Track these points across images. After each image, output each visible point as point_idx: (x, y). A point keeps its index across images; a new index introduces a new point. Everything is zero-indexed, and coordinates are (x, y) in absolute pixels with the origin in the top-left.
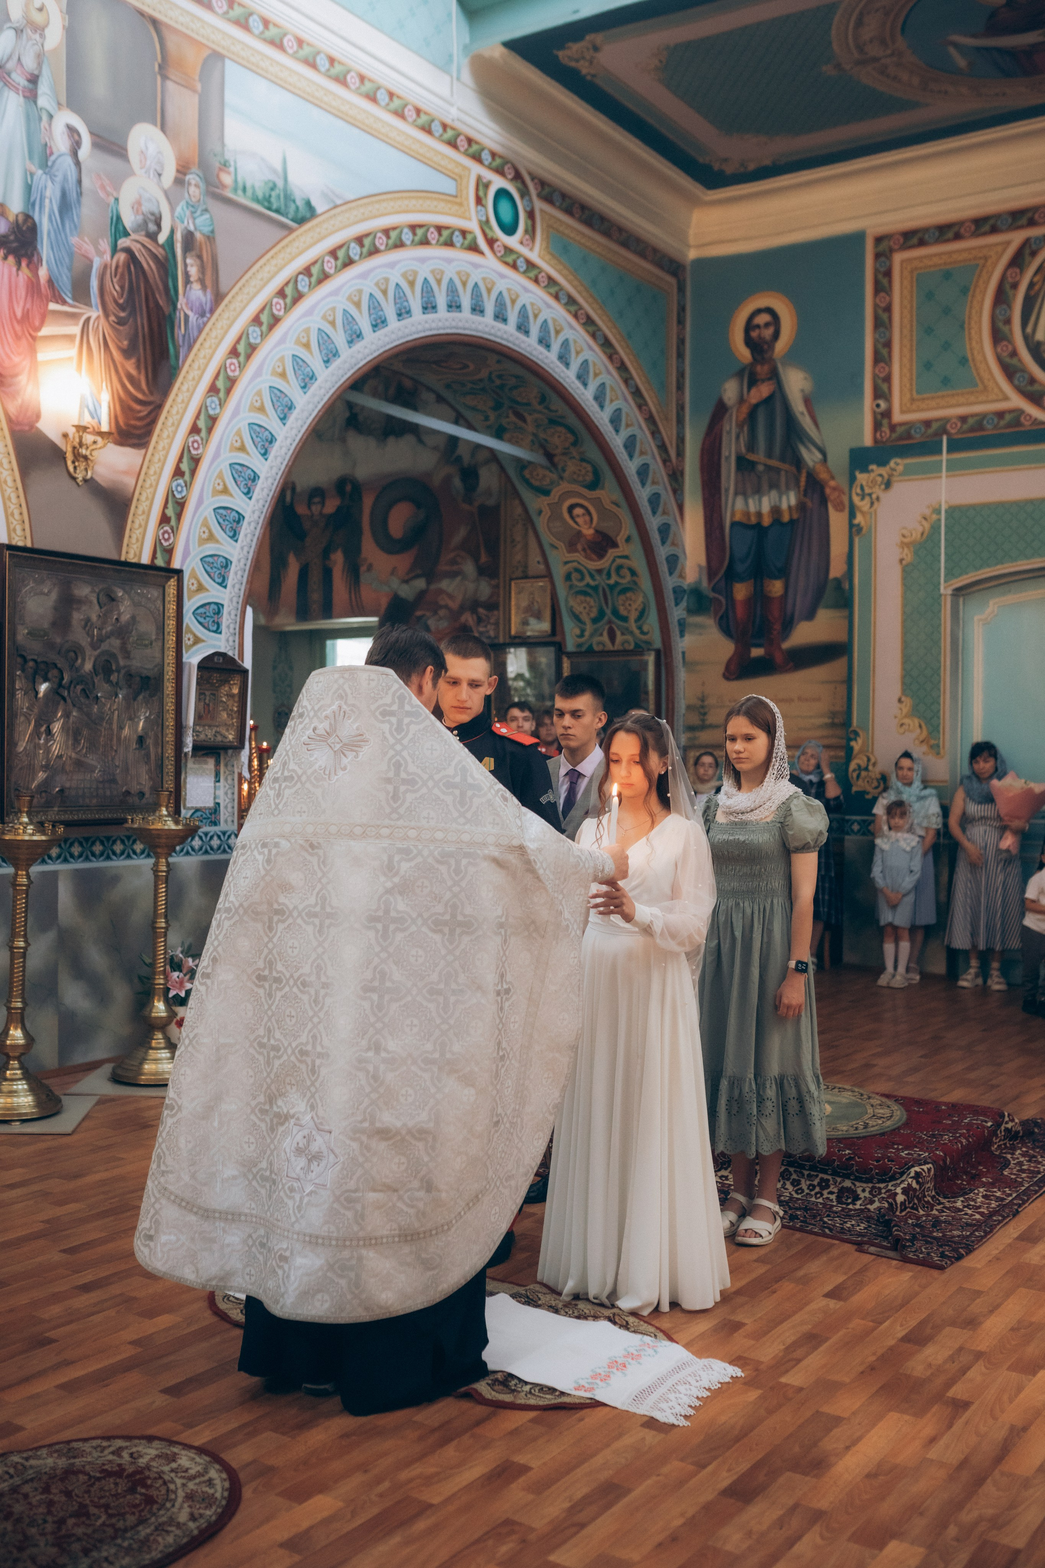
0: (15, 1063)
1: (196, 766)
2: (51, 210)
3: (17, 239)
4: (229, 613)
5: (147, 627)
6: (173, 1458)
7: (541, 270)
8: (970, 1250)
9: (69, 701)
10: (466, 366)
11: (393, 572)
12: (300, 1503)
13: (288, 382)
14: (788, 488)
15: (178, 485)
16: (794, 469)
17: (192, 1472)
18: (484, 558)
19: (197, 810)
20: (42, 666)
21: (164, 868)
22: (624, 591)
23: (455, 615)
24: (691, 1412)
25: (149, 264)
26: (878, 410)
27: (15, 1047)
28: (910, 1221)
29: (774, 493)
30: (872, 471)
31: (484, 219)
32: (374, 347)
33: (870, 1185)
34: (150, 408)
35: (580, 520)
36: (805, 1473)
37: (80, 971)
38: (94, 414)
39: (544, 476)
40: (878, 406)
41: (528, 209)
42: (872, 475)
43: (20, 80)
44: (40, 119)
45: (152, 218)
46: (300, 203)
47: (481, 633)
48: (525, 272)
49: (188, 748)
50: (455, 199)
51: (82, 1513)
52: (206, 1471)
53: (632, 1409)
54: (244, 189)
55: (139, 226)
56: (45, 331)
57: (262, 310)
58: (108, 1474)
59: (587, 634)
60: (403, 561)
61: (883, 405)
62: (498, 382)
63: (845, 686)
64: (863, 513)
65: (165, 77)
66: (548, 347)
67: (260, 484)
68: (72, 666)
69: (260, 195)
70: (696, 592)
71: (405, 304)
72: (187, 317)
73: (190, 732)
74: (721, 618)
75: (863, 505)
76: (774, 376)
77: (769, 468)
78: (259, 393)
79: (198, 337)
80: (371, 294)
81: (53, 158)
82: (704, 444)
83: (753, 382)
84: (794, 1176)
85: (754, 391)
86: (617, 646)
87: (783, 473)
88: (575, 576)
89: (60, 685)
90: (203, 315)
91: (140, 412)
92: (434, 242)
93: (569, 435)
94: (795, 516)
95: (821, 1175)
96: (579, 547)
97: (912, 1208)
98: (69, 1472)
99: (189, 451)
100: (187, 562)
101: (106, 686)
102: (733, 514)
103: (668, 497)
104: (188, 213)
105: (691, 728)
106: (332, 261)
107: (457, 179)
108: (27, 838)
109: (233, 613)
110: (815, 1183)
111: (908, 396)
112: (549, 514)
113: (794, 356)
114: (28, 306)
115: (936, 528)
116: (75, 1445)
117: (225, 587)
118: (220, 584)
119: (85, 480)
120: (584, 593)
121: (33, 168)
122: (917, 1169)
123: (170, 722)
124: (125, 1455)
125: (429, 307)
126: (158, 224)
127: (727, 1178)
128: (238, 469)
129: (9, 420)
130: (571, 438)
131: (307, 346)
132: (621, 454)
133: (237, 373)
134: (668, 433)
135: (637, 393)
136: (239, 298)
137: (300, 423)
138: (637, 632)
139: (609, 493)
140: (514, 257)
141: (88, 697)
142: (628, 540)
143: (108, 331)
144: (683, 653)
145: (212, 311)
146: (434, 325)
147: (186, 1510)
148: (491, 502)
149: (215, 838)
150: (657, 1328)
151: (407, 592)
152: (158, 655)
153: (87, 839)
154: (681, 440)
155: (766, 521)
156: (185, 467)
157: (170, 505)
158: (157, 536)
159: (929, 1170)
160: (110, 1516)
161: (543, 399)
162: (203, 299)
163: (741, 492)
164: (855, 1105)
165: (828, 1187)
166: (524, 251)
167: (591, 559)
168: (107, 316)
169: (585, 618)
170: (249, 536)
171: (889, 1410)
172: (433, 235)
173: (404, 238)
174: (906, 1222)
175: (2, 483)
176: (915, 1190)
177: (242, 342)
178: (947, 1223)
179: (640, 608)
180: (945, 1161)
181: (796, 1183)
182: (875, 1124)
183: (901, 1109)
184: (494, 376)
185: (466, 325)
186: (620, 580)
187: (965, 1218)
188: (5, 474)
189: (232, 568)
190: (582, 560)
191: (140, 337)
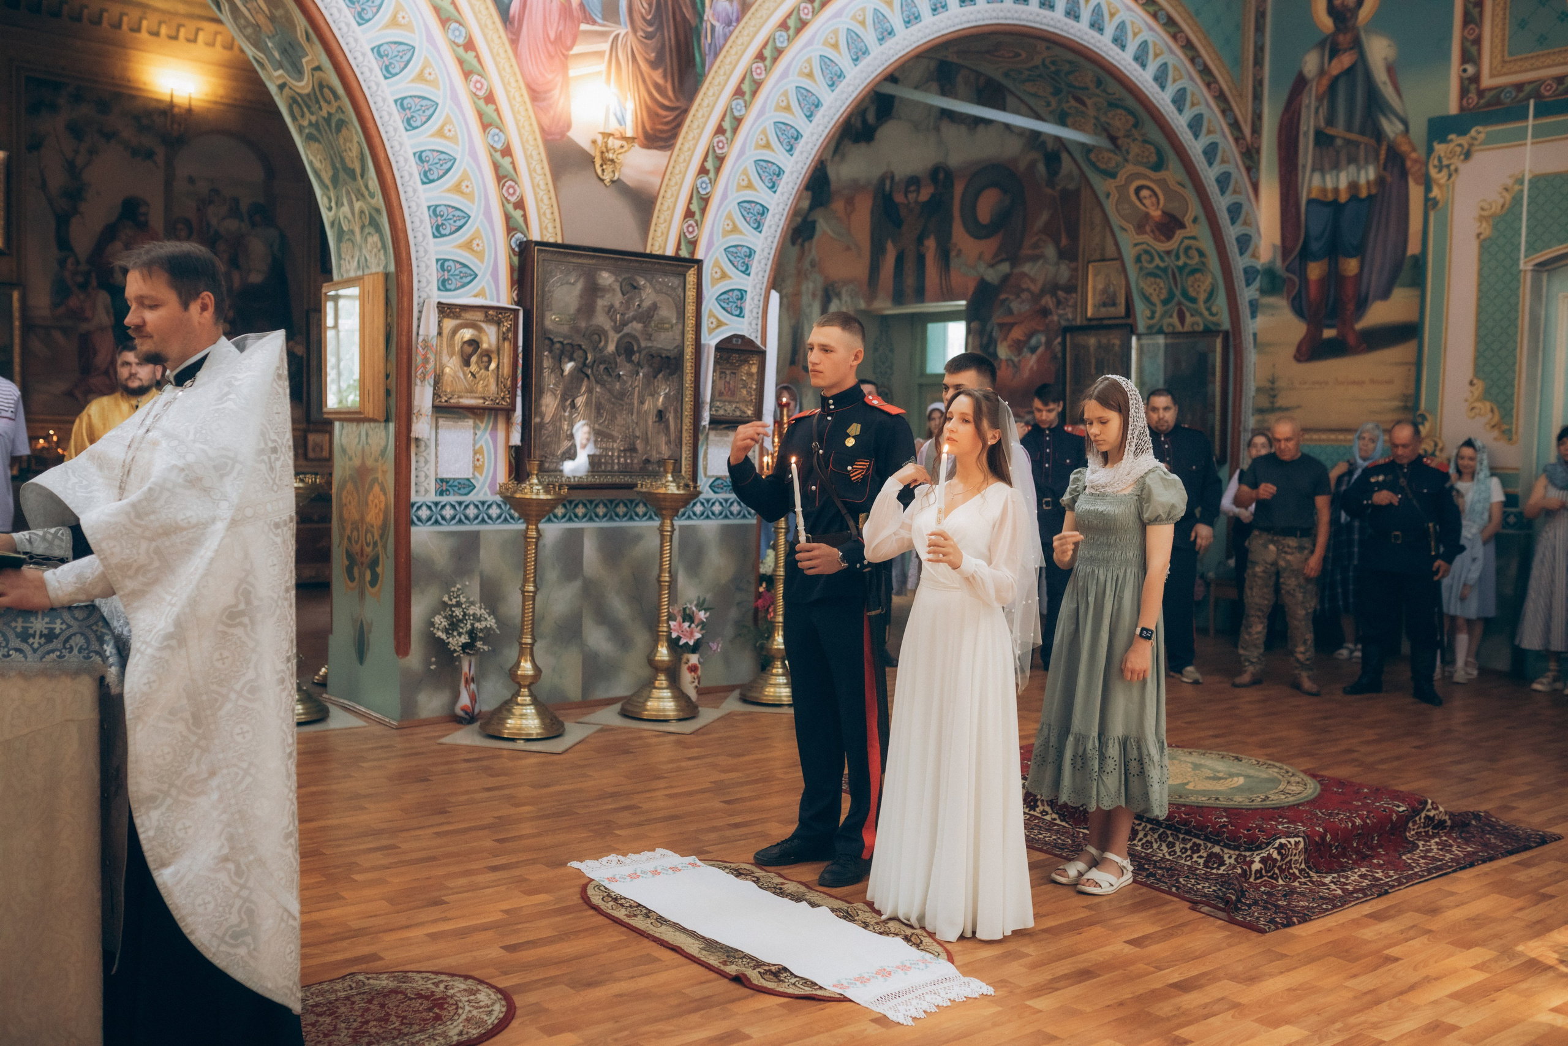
0: (525, 691)
1: (717, 438)
4: (753, 299)
5: (667, 312)
6: (473, 992)
8: (1304, 919)
9: (592, 378)
10: (1018, 55)
11: (980, 257)
12: (550, 1035)
13: (815, 81)
14: (1367, 162)
15: (702, 182)
16: (1373, 142)
17: (482, 1004)
18: (1064, 241)
19: (718, 478)
20: (568, 348)
21: (669, 529)
22: (1194, 271)
23: (1036, 298)
24: (923, 1015)
26: (1465, 75)
27: (524, 677)
28: (1263, 889)
29: (1352, 168)
30: (1451, 141)
32: (907, 43)
33: (1237, 852)
34: (676, 113)
35: (1147, 202)
37: (604, 617)
38: (621, 122)
39: (1110, 159)
40: (1465, 70)
42: (1452, 145)
47: (1060, 316)
49: (706, 421)
51: (386, 1019)
52: (493, 1004)
53: (871, 1007)
56: (576, 50)
57: (789, 16)
58: (419, 996)
59: (1157, 315)
60: (989, 246)
61: (1471, 69)
62: (1053, 68)
63: (1413, 369)
64: (1440, 186)
66: (1101, 30)
67: (785, 178)
68: (595, 348)
70: (1270, 273)
72: (713, 27)
73: (707, 407)
74: (1294, 299)
75: (1440, 177)
76: (1357, 45)
77: (1348, 142)
78: (785, 94)
79: (724, 45)
82: (1282, 120)
83: (1334, 52)
84: (1170, 839)
85: (1335, 62)
86: (1187, 328)
87: (1362, 147)
88: (1144, 258)
89: (584, 364)
90: (729, 24)
91: (666, 117)
93: (1130, 118)
94: (1374, 191)
95: (1194, 840)
96: (1148, 228)
97: (1271, 877)
98: (395, 991)
99: (714, 150)
100: (710, 253)
101: (628, 367)
102: (1309, 192)
103: (1240, 176)
105: (1260, 411)
108: (534, 497)
109: (756, 298)
110: (1188, 846)
111: (1499, 57)
112: (1117, 196)
113: (1378, 24)
114: (561, 28)
115: (1517, 200)
116: (410, 974)
117: (749, 275)
118: (743, 272)
119: (613, 182)
120: (1155, 276)
122: (1283, 841)
123: (688, 398)
124: (442, 986)
128: (762, 165)
129: (543, 130)
130: (1131, 120)
131: (835, 46)
132: (1185, 135)
133: (763, 76)
134: (1243, 111)
135: (1205, 72)
137: (827, 119)
138: (1206, 313)
139: (1174, 173)
141: (610, 375)
142: (1196, 220)
143: (637, 47)
144: (1255, 335)
145: (738, 20)
146: (972, 17)
147: (461, 1028)
148: (1072, 186)
149: (717, 504)
151: (992, 276)
152: (678, 337)
153: (611, 502)
154: (1258, 117)
155: (1343, 198)
156: (709, 165)
157: (694, 201)
158: (682, 229)
159: (1297, 843)
160: (402, 1024)
161: (1099, 83)
162: (729, 9)
163: (1319, 167)
164: (1274, 781)
165: (1198, 851)
167: (1162, 242)
168: (634, 30)
169: (1155, 299)
170: (774, 228)
174: (1258, 888)
175: (535, 187)
176: (1276, 860)
177: (769, 47)
178: (1303, 894)
179: (1209, 289)
180: (1323, 837)
181: (1171, 845)
182: (1276, 799)
183: (1319, 787)
184: (1047, 62)
185: (1009, 15)
186: (1189, 262)
187: (1324, 892)
188: (539, 179)
189: (757, 257)
190: (1152, 242)
191: (667, 49)
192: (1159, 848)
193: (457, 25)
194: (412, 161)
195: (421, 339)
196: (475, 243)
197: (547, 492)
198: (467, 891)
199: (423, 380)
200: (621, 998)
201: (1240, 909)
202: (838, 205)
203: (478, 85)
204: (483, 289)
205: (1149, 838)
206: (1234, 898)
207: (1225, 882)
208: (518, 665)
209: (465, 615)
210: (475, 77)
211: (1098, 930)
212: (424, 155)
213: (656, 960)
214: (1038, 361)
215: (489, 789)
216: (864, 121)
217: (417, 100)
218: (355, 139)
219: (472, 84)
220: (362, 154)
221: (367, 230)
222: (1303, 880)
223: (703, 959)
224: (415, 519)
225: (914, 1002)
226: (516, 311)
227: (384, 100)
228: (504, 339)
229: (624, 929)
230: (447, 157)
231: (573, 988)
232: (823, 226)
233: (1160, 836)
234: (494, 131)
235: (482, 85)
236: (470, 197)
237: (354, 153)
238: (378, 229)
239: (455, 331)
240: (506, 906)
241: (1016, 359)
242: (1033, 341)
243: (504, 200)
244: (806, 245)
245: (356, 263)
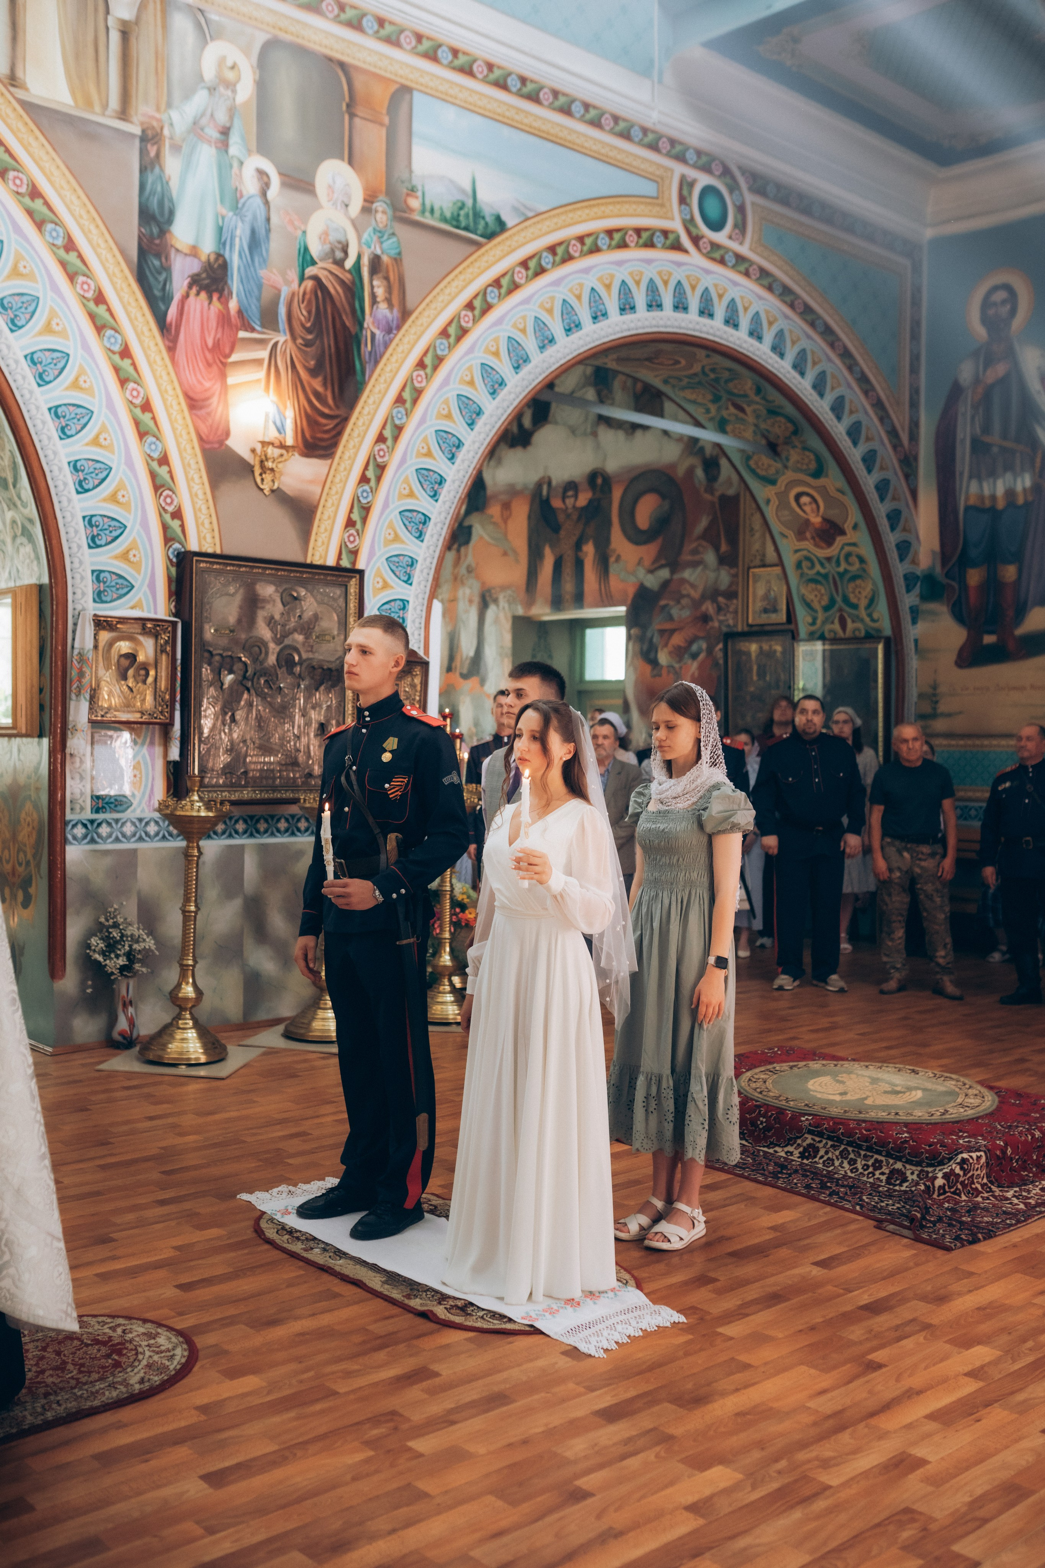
0: (187, 1014)
2: (241, 246)
3: (208, 277)
4: (415, 609)
5: (328, 623)
6: (153, 1336)
7: (751, 263)
8: (990, 1235)
9: (252, 691)
10: (678, 362)
11: (640, 562)
13: (476, 389)
14: (1023, 470)
15: (364, 491)
16: (1029, 450)
17: (162, 1348)
18: (724, 548)
20: (228, 660)
22: (854, 578)
24: (614, 1346)
25: (334, 288)
27: (186, 999)
28: (946, 1205)
29: (1009, 476)
31: (688, 217)
32: (567, 351)
33: (919, 1168)
34: (336, 421)
35: (807, 509)
36: (680, 1406)
37: (265, 936)
38: (280, 430)
39: (770, 466)
41: (738, 203)
43: (213, 133)
44: (231, 166)
45: (340, 246)
46: (490, 219)
47: (721, 622)
48: (733, 267)
50: (656, 201)
51: (61, 1368)
52: (174, 1348)
53: (561, 1339)
54: (432, 211)
55: (327, 254)
56: (234, 358)
57: (450, 323)
58: (96, 1342)
59: (819, 622)
60: (649, 551)
62: (712, 376)
65: (352, 115)
66: (760, 338)
67: (447, 486)
68: (255, 660)
69: (448, 215)
70: (929, 579)
71: (601, 307)
72: (373, 335)
74: (954, 605)
76: (1010, 354)
77: (1005, 450)
78: (447, 402)
79: (384, 353)
80: (564, 300)
81: (242, 201)
82: (939, 428)
83: (989, 361)
84: (852, 1156)
85: (989, 372)
86: (849, 633)
87: (1018, 455)
88: (805, 564)
89: (244, 677)
90: (389, 331)
91: (326, 425)
92: (632, 245)
93: (789, 425)
94: (1030, 498)
95: (876, 1156)
96: (808, 535)
97: (955, 1193)
99: (375, 459)
100: (372, 563)
101: (289, 680)
102: (967, 499)
103: (899, 483)
104: (375, 238)
106: (523, 271)
107: (658, 181)
108: (195, 814)
109: (419, 608)
110: (870, 1163)
112: (777, 503)
113: (1031, 334)
114: (219, 335)
117: (411, 584)
118: (406, 582)
119: (273, 491)
120: (816, 581)
121: (224, 211)
122: (965, 1156)
124: (119, 1331)
125: (627, 307)
126: (345, 251)
127: (791, 1153)
128: (423, 474)
129: (201, 439)
130: (791, 427)
132: (844, 442)
133: (423, 384)
134: (900, 419)
135: (863, 380)
136: (426, 313)
137: (488, 427)
138: (867, 620)
139: (834, 480)
140: (722, 252)
141: (271, 688)
142: (855, 527)
143: (296, 353)
144: (916, 641)
145: (399, 328)
146: (632, 325)
147: (140, 1375)
148: (731, 492)
150: (633, 1276)
151: (652, 582)
153: (273, 817)
154: (915, 425)
155: (1001, 505)
156: (370, 474)
157: (356, 510)
158: (343, 540)
159: (979, 1158)
160: (80, 1372)
161: (759, 390)
162: (390, 317)
163: (976, 475)
164: (951, 1093)
165: (880, 1167)
166: (734, 246)
167: (822, 548)
168: (294, 339)
169: (816, 605)
170: (436, 537)
171: (802, 1364)
172: (631, 238)
173: (599, 243)
174: (941, 1205)
175: (193, 496)
176: (958, 1175)
177: (430, 355)
178: (985, 1209)
179: (869, 596)
180: (1004, 1152)
181: (852, 1162)
182: (955, 1113)
183: (997, 1099)
184: (707, 369)
185: (669, 323)
186: (850, 568)
187: (1007, 1207)
188: (196, 488)
189: (419, 567)
190: (812, 548)
191: (327, 358)
192: (841, 1165)
193: (112, 332)
194: (67, 470)
195: (76, 652)
196: (131, 553)
197: (209, 809)
198: (137, 1227)
199: (78, 694)
200: (303, 1337)
201: (925, 1227)
202: (494, 510)
203: (135, 393)
204: (140, 600)
205: (830, 1155)
206: (919, 1215)
207: (909, 1199)
208: (178, 986)
209: (122, 936)
210: (131, 385)
211: (784, 1252)
212: (79, 464)
213: (336, 1295)
214: (700, 667)
215: (151, 1118)
216: (520, 426)
217: (71, 408)
218: (8, 447)
219: (128, 392)
220: (14, 463)
221: (19, 540)
222: (986, 1195)
223: (386, 1293)
224: (69, 837)
225: (605, 1333)
226: (174, 624)
227: (38, 408)
228: (162, 651)
229: (301, 1264)
230: (102, 466)
231: (252, 1327)
232: (479, 531)
233: (841, 1153)
234: (150, 439)
235: (138, 393)
236: (126, 506)
237: (6, 462)
238: (30, 538)
239: (111, 644)
240: (178, 1241)
241: (677, 666)
242: (694, 648)
243: (162, 510)
244: (463, 550)
245: (7, 574)
